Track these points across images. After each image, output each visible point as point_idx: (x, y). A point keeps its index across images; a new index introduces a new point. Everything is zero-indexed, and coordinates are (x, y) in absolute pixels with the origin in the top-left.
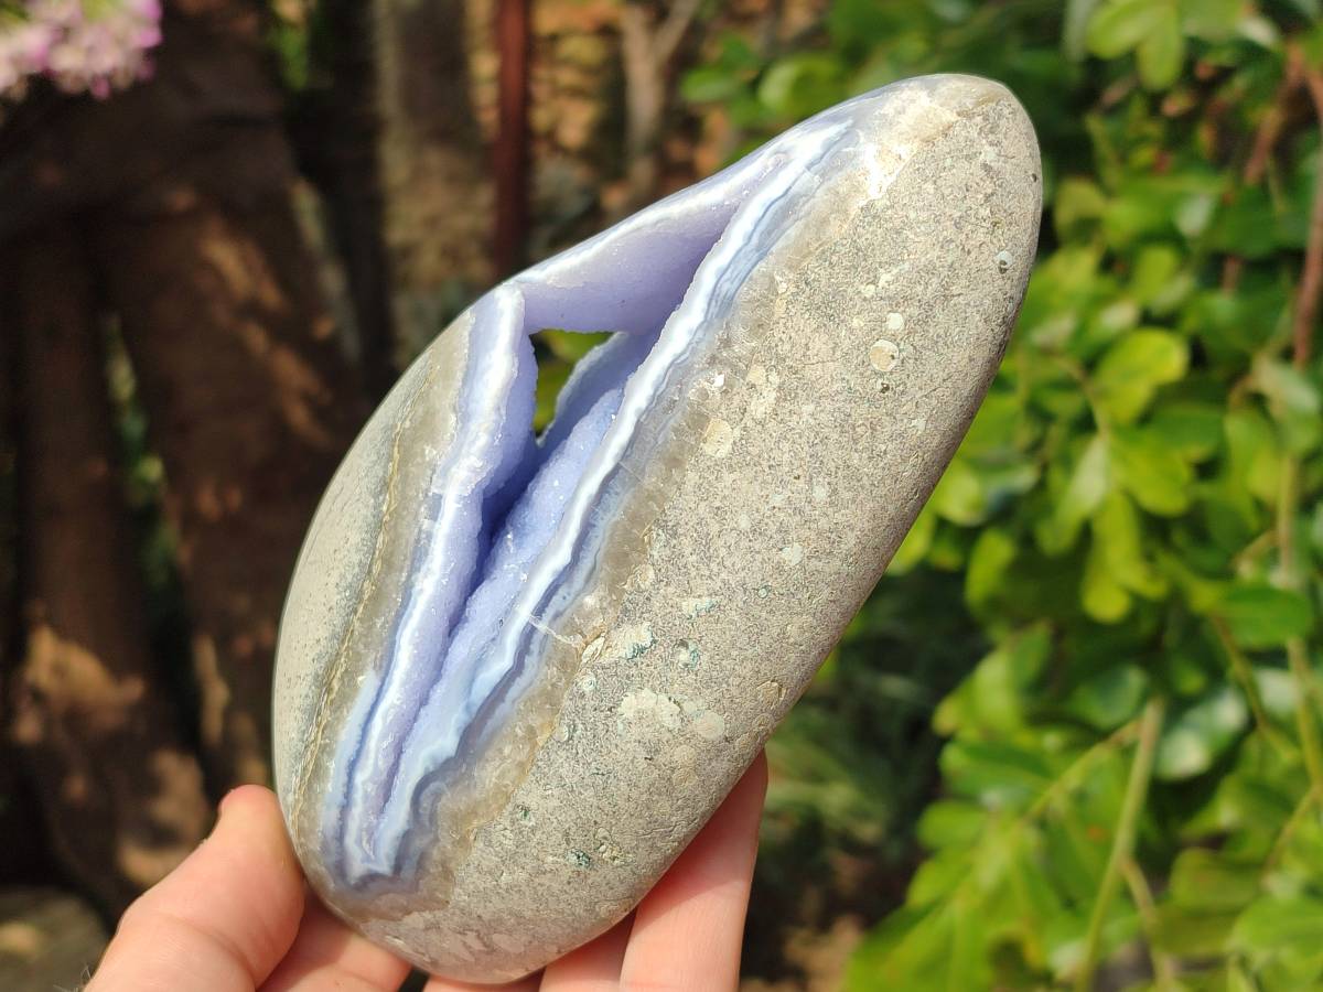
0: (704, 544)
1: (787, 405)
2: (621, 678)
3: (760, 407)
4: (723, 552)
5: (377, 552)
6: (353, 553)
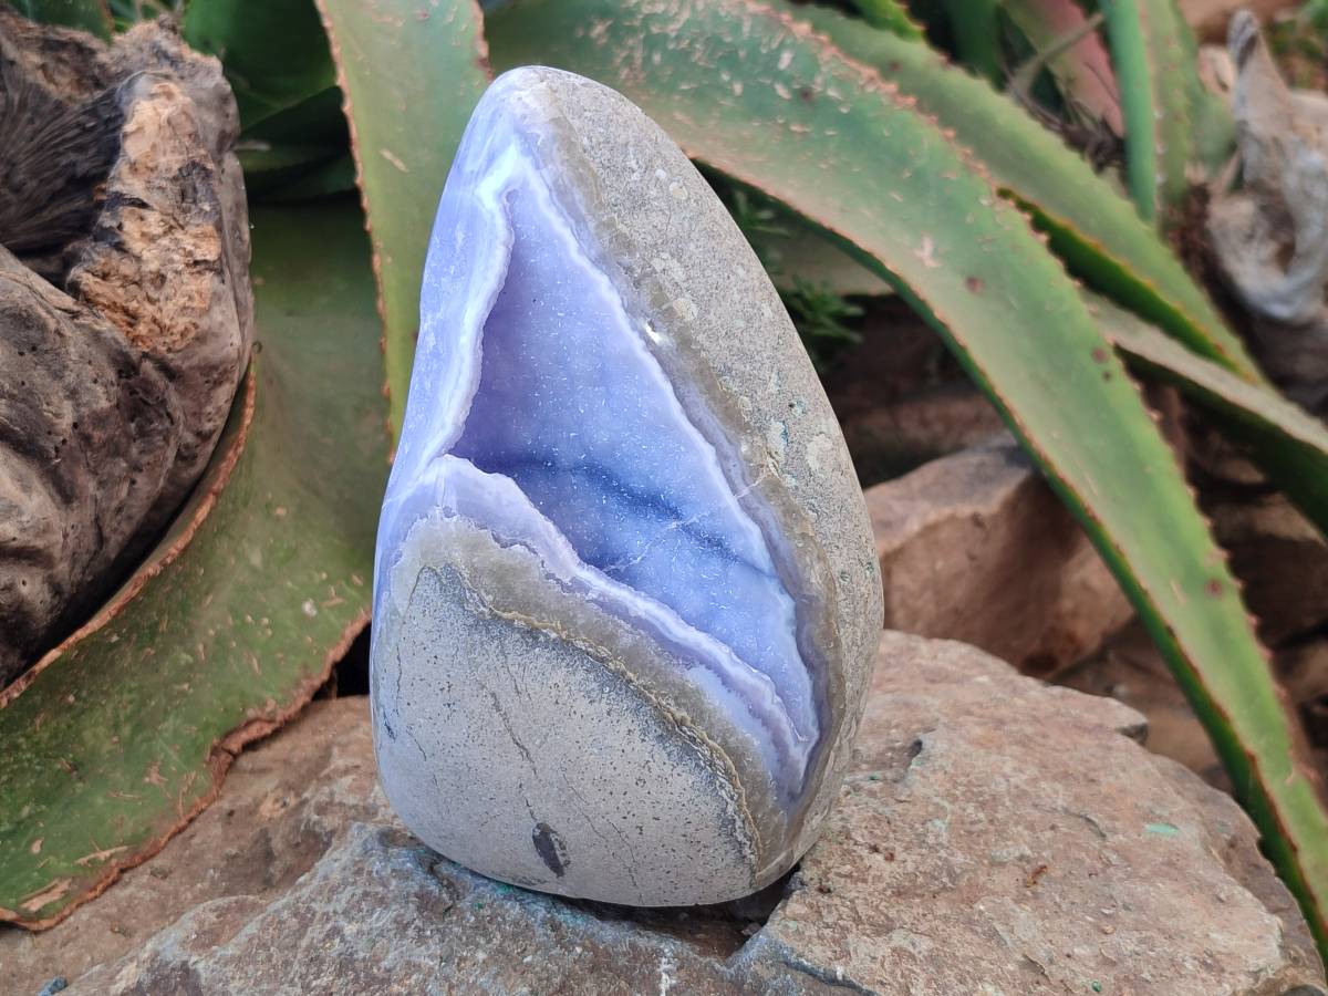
0: (743, 355)
1: (684, 257)
2: (797, 456)
3: (678, 273)
4: (752, 347)
5: (590, 649)
6: (572, 679)
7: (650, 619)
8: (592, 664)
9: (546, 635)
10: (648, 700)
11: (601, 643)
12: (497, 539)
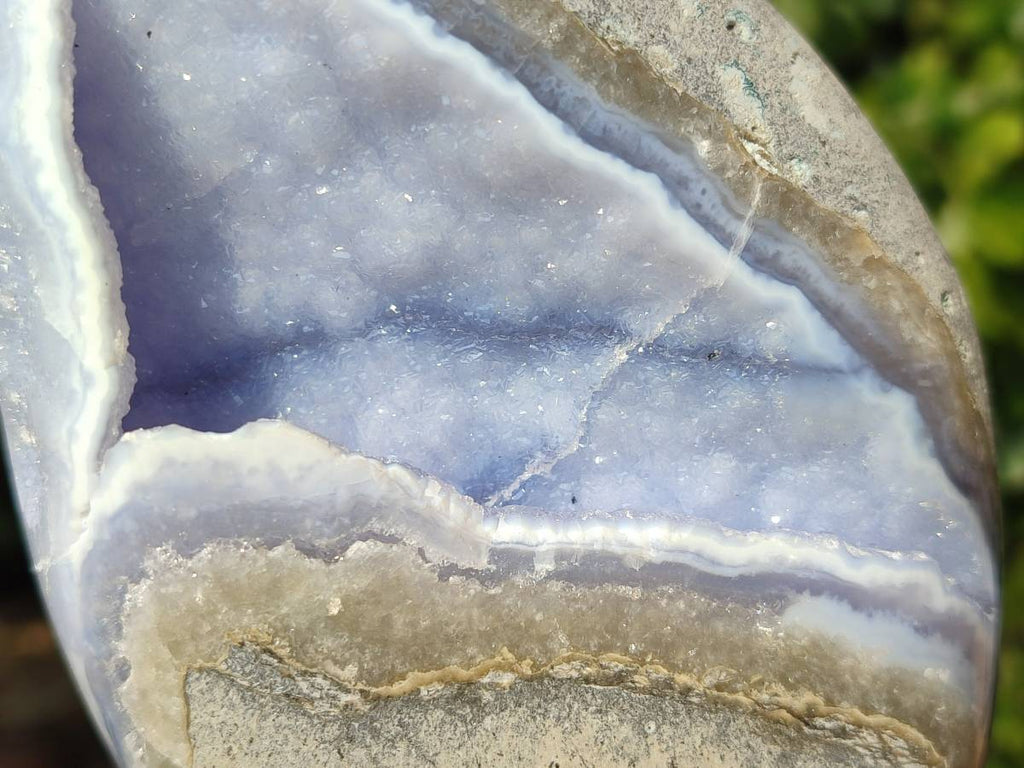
5: (587, 671)
6: (577, 740)
7: (670, 558)
8: (604, 695)
9: (492, 686)
10: (733, 707)
11: (606, 648)
12: (311, 552)
